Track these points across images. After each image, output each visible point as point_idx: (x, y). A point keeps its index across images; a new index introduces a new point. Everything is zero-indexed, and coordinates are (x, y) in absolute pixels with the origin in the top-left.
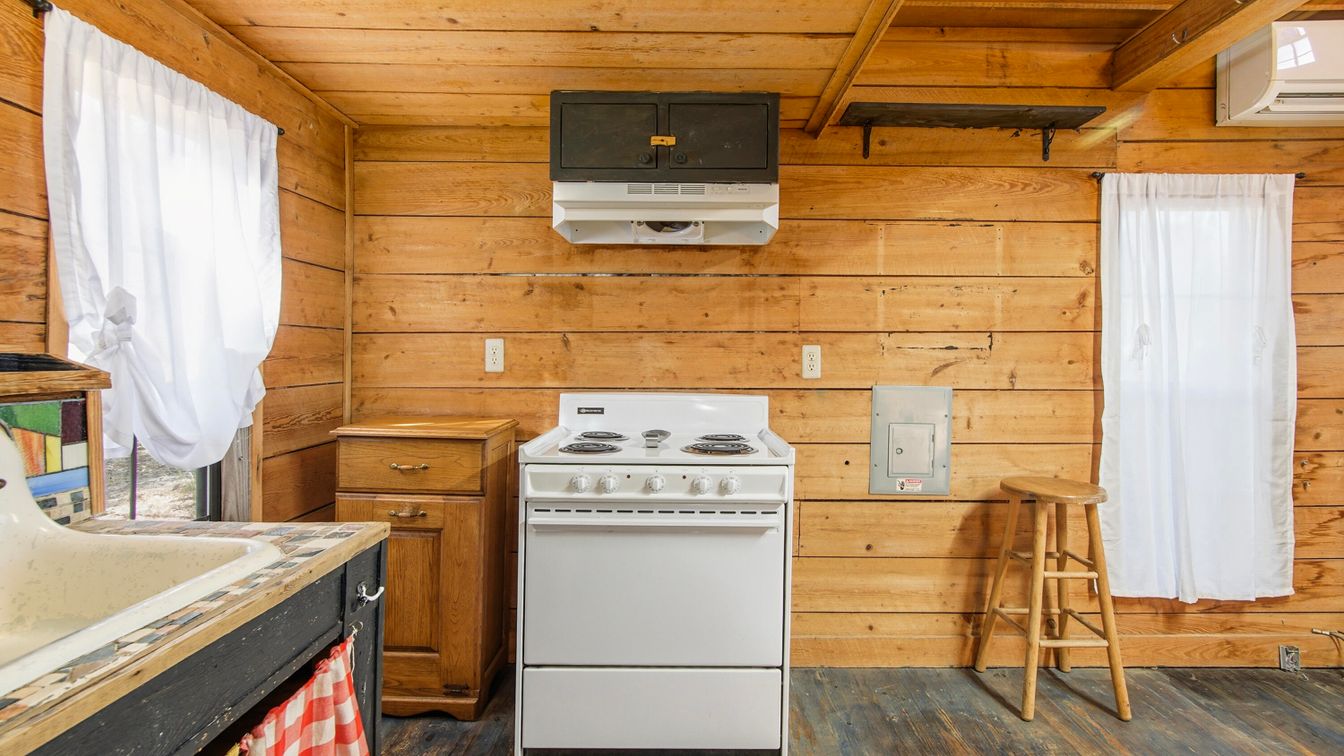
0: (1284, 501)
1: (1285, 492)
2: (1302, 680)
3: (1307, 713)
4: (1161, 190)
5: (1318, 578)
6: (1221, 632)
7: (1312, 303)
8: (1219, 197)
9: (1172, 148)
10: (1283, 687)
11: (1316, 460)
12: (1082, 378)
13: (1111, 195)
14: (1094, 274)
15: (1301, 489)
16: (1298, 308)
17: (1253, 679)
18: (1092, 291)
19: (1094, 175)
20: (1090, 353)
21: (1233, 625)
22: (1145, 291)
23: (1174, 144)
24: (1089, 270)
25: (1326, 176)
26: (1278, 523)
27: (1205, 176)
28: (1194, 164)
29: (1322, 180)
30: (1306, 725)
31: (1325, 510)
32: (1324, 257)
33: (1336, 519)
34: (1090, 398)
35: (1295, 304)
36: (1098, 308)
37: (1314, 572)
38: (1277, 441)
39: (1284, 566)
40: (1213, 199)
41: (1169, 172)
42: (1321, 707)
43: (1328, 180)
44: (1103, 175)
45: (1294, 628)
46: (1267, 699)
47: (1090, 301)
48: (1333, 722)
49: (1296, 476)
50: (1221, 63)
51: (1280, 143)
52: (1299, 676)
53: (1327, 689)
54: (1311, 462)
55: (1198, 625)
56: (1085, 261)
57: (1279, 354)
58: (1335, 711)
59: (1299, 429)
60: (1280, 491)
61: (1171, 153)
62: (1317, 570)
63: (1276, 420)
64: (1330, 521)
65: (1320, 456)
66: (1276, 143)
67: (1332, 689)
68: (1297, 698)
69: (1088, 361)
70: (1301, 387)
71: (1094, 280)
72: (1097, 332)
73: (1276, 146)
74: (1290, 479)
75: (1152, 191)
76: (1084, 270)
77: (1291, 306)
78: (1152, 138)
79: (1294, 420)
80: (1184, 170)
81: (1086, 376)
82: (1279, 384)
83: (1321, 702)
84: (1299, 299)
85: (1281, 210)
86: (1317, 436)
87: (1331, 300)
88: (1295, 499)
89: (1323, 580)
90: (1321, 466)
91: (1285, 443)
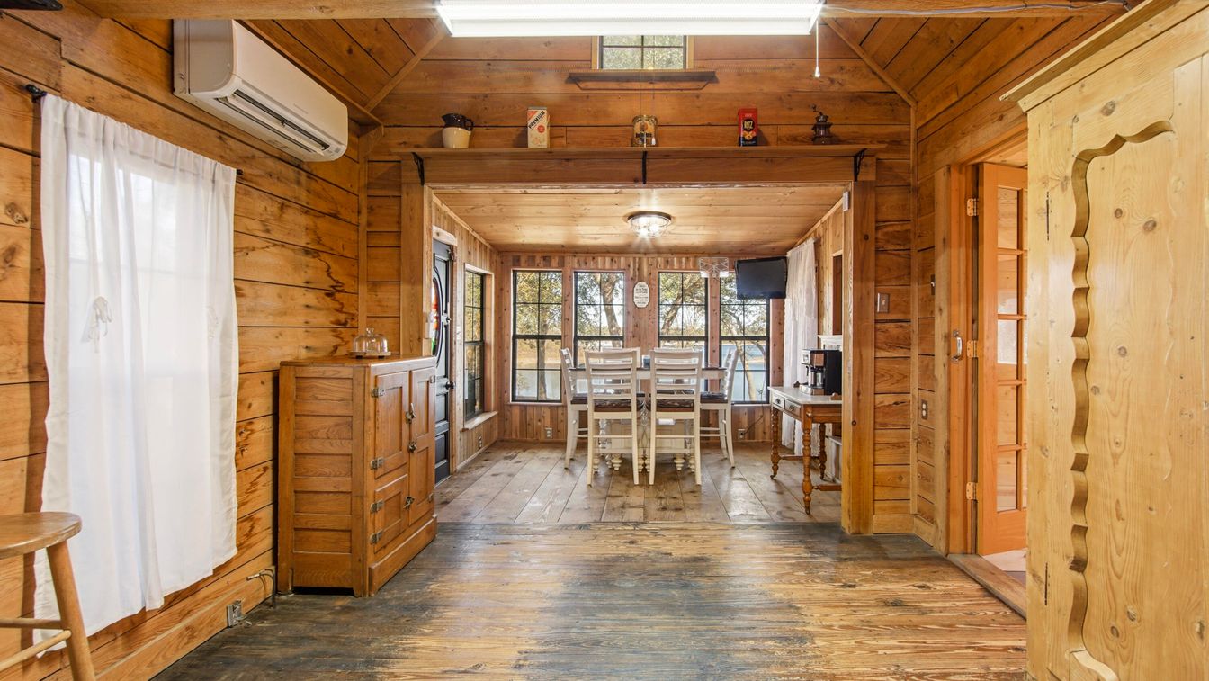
0: (230, 470)
1: (231, 462)
2: (248, 627)
3: (266, 654)
4: (121, 141)
5: (251, 531)
6: (180, 621)
7: (246, 288)
8: (178, 170)
9: (130, 98)
10: (238, 643)
11: (249, 427)
12: (11, 367)
13: (56, 125)
14: (28, 225)
15: (240, 455)
16: (239, 293)
17: (212, 651)
18: (26, 246)
19: (29, 89)
20: (22, 332)
21: (189, 608)
22: (100, 257)
23: (131, 94)
24: (20, 217)
25: (254, 179)
26: (225, 492)
27: (165, 142)
28: (152, 124)
29: (251, 181)
30: (270, 666)
31: (255, 469)
32: (254, 249)
33: (261, 475)
34: (24, 393)
35: (236, 288)
36: (37, 271)
37: (248, 524)
38: (224, 416)
39: (231, 531)
40: (172, 170)
41: (129, 124)
42: (270, 643)
43: (256, 183)
44: (43, 94)
45: (235, 583)
46: (233, 663)
47: (23, 260)
48: (284, 650)
49: (237, 445)
50: (179, 30)
51: (224, 136)
52: (243, 625)
53: (266, 624)
54: (246, 430)
55: (157, 628)
56: (13, 204)
57: (225, 334)
58: (280, 639)
59: (240, 402)
60: (226, 462)
61: (127, 103)
62: (250, 524)
63: (223, 396)
64: (258, 477)
65: (251, 423)
66: (222, 135)
67: (269, 622)
68: (253, 647)
69: (19, 343)
70: (241, 364)
71: (28, 233)
72: (36, 304)
73: (220, 138)
74: (233, 449)
75: (110, 138)
76: (12, 217)
77: (233, 289)
78: (107, 75)
79: (237, 393)
80: (142, 127)
81: (17, 364)
82: (225, 361)
83: (269, 638)
84: (240, 284)
85: (226, 198)
86: (250, 406)
87: (259, 287)
88: (236, 465)
89: (255, 531)
90: (252, 431)
91: (230, 417)
